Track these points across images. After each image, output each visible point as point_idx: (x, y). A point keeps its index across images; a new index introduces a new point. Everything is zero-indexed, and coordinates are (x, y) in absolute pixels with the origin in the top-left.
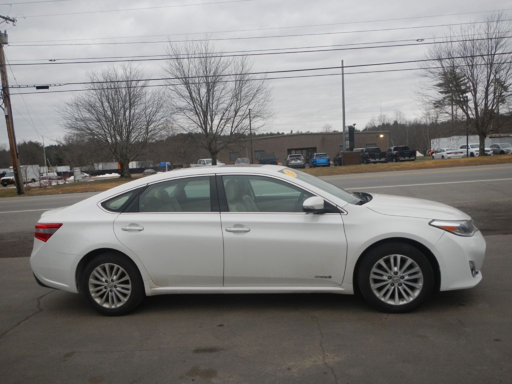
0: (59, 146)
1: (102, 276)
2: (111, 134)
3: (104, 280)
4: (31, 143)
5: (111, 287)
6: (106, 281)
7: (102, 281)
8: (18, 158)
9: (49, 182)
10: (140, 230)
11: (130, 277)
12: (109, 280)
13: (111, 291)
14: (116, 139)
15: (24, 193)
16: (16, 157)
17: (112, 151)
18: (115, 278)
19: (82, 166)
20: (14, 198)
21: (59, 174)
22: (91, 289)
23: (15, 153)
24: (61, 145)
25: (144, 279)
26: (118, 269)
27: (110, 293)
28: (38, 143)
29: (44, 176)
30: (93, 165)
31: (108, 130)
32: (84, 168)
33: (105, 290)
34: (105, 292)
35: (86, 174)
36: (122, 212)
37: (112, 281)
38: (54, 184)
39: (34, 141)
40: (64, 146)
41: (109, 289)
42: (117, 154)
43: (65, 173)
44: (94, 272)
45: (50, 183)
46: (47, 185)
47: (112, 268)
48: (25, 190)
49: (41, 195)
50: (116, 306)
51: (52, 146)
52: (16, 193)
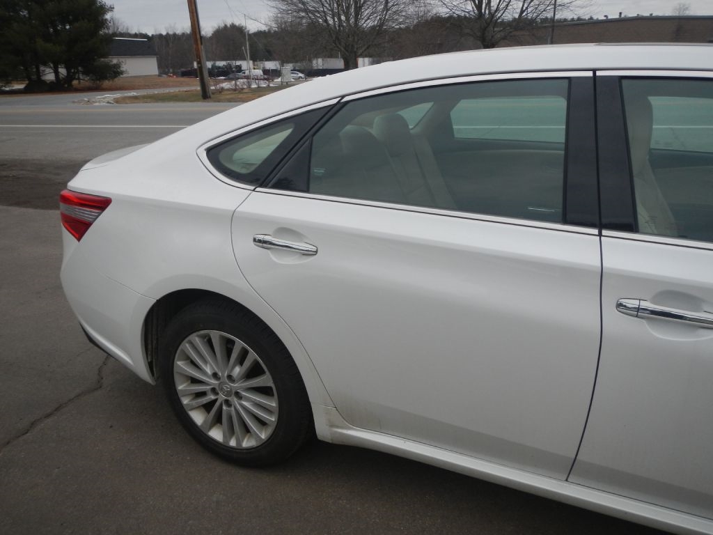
0: (269, 31)
1: (205, 362)
2: (332, 10)
3: (209, 370)
4: (233, 26)
5: (229, 394)
6: (215, 375)
7: (205, 373)
8: (201, 44)
9: (248, 82)
10: (307, 254)
11: (275, 382)
12: (223, 374)
13: (227, 403)
14: (339, 19)
15: (210, 97)
16: (199, 42)
17: (332, 37)
18: (237, 371)
19: (297, 62)
20: (195, 104)
21: (266, 72)
22: (181, 387)
23: (198, 37)
24: (272, 32)
25: (311, 399)
26: (244, 354)
27: (224, 408)
28: (243, 27)
29: (246, 74)
30: (310, 61)
31: (330, 5)
32: (298, 65)
33: (213, 397)
34: (214, 401)
35: (301, 75)
36: (261, 186)
37: (230, 377)
38: (254, 86)
39: (237, 23)
40: (275, 31)
41: (222, 397)
42: (340, 43)
43: (274, 71)
44: (186, 346)
45: (249, 85)
46: (245, 87)
47: (228, 346)
48: (213, 94)
49: (230, 102)
50: (239, 442)
51: (261, 31)
52: (201, 97)
